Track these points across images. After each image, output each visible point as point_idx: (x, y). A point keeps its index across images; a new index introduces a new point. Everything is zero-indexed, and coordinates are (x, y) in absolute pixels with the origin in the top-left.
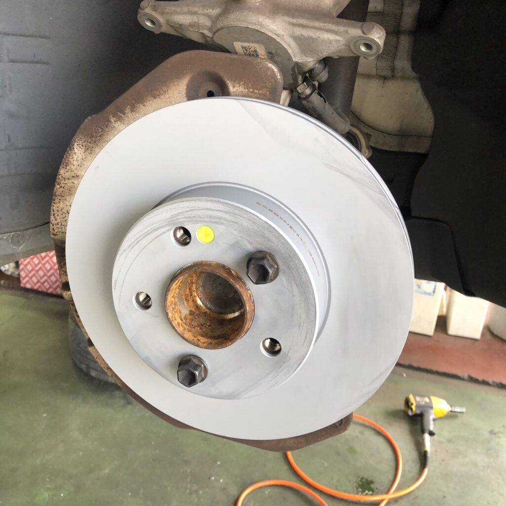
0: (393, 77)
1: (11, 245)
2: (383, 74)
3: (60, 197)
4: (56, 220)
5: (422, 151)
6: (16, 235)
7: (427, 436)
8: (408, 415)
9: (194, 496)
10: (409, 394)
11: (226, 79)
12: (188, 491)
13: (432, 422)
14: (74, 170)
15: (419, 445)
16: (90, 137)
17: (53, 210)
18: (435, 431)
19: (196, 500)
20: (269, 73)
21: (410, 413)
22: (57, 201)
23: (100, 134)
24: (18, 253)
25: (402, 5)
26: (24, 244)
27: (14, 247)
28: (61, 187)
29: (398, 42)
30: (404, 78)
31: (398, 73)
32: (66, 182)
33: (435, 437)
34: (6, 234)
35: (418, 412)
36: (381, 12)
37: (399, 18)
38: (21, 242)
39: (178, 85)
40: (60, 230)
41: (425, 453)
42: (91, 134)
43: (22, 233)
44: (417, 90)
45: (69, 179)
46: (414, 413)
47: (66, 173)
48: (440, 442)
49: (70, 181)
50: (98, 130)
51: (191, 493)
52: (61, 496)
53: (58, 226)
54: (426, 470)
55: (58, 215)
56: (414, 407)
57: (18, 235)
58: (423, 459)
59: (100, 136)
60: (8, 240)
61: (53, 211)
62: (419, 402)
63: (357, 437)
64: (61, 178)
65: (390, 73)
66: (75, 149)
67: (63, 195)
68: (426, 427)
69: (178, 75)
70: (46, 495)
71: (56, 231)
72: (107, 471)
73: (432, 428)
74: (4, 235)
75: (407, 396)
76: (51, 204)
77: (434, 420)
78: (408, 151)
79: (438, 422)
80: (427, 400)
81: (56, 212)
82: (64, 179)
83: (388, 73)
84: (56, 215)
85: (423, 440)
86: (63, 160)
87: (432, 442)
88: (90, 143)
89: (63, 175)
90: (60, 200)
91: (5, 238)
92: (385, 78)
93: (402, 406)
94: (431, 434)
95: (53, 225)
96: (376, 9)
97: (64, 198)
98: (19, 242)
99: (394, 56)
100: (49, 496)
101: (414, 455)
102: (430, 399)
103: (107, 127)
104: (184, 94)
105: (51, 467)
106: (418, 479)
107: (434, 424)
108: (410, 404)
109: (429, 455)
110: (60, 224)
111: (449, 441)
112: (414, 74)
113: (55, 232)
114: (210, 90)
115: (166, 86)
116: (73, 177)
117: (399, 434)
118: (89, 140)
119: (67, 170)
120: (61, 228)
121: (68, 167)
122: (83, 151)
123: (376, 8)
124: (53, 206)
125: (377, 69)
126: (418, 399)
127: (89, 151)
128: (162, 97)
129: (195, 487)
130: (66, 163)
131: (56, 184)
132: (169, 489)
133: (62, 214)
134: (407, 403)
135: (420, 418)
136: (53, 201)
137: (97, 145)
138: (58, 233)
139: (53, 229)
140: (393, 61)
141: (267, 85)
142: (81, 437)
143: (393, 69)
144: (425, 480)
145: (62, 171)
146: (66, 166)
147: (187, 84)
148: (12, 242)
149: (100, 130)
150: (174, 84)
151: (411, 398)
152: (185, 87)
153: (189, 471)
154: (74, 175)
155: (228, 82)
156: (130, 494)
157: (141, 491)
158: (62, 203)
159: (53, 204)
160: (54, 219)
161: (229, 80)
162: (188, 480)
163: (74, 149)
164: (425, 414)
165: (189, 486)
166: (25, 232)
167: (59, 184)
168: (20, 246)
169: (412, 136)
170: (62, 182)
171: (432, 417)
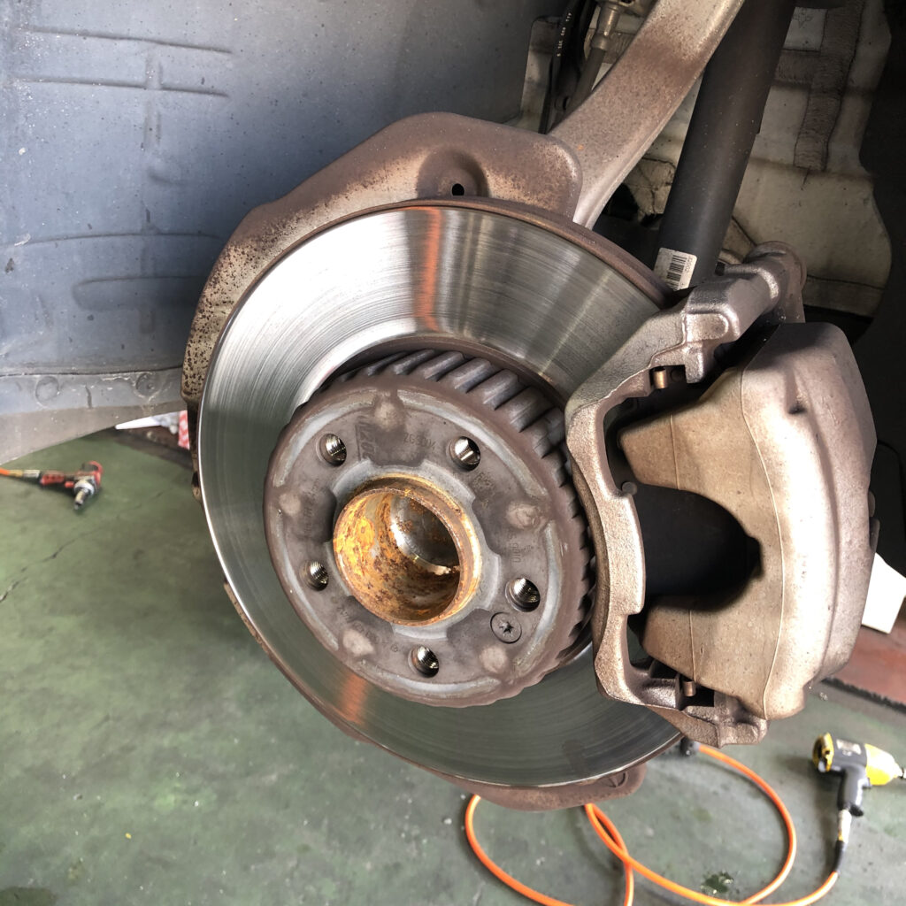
0: (824, 171)
1: (135, 392)
2: (807, 165)
3: (201, 334)
4: (192, 369)
5: (862, 312)
6: (145, 376)
7: (846, 815)
8: (817, 770)
9: (413, 844)
10: (825, 734)
11: (484, 168)
12: (403, 835)
13: (860, 792)
14: (227, 291)
15: (829, 829)
16: (257, 241)
17: (189, 352)
18: (862, 809)
19: (414, 854)
20: (558, 165)
21: (821, 767)
22: (196, 338)
23: (272, 237)
24: (144, 407)
25: (857, 41)
26: (157, 393)
27: (140, 396)
28: (204, 317)
29: (840, 109)
30: (844, 175)
31: (834, 166)
32: (213, 309)
33: (862, 819)
34: (129, 374)
35: (837, 769)
36: (816, 51)
37: (848, 66)
38: (153, 388)
39: (404, 169)
40: (197, 386)
41: (839, 844)
42: (259, 236)
43: (154, 373)
44: (865, 201)
45: (217, 305)
46: (828, 768)
47: (214, 295)
48: (871, 830)
49: (220, 309)
50: (271, 231)
51: (408, 840)
52: (194, 805)
53: (194, 380)
54: (834, 877)
55: (195, 362)
56: (830, 758)
57: (149, 377)
58: (832, 855)
59: (273, 241)
60: (132, 384)
61: (189, 355)
62: (841, 751)
63: (715, 793)
64: (205, 301)
65: (819, 165)
66: (232, 257)
67: (206, 330)
68: (847, 798)
69: (406, 153)
70: (171, 799)
71: (191, 386)
72: (274, 777)
73: (858, 802)
74: (125, 374)
75: (821, 736)
76: (186, 342)
77: (864, 788)
78: (838, 308)
79: (870, 793)
80: (856, 748)
81: (192, 357)
82: (210, 304)
83: (817, 165)
84: (193, 361)
85: (839, 820)
86: (212, 273)
87: (855, 829)
88: (255, 250)
89: (209, 297)
90: (200, 337)
91: (126, 379)
92: (808, 173)
93: (808, 752)
94: (856, 812)
95: (187, 378)
96: (807, 45)
97: (207, 335)
98: (148, 388)
99: (830, 135)
100: (175, 801)
101: (817, 844)
102: (863, 749)
103: (284, 227)
104: (413, 185)
105: (185, 755)
106: (816, 888)
107: (864, 796)
108: (823, 751)
109: (844, 849)
110: (197, 377)
111: (889, 831)
112: (862, 170)
113: (189, 389)
114: (457, 182)
115: (384, 168)
116: (224, 302)
117: (796, 801)
118: (255, 245)
119: (216, 290)
120: (200, 384)
121: (218, 286)
122: (244, 262)
123: (807, 42)
124: (190, 346)
125: (795, 155)
126: (840, 744)
127: (253, 263)
128: (377, 186)
129: (416, 831)
130: (215, 279)
131: (197, 311)
132: (372, 826)
133: (202, 362)
134: (819, 747)
135: (838, 780)
136: (190, 339)
137: (266, 255)
138: (194, 391)
139: (187, 383)
140: (828, 143)
141: (553, 185)
142: (240, 714)
143: (825, 157)
144: (830, 893)
145: (208, 292)
146: (215, 283)
147: (421, 169)
148: (137, 387)
149: (273, 231)
150: (398, 166)
151: (828, 740)
152: (416, 175)
153: (410, 801)
154: (226, 300)
155: (488, 173)
156: (306, 822)
157: (326, 822)
158: (202, 343)
159: (190, 343)
160: (189, 368)
161: (489, 170)
162: (407, 817)
163: (229, 256)
164: (850, 774)
165: (406, 828)
166: (160, 373)
167: (202, 311)
168: (150, 395)
169: (845, 282)
170: (206, 309)
171: (861, 782)
